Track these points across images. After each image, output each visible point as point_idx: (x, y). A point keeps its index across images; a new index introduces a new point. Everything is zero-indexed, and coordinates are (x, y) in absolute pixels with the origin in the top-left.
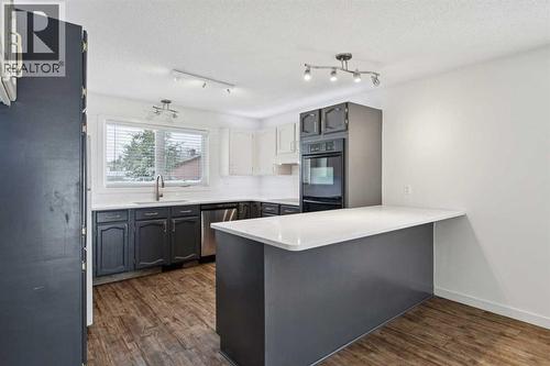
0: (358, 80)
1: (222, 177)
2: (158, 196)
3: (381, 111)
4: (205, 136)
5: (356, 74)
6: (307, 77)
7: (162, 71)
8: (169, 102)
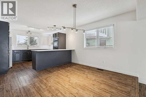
0: (57, 29)
1: (41, 45)
2: (28, 48)
3: (66, 34)
4: (38, 38)
5: (57, 28)
6: (48, 29)
7: (26, 26)
8: (30, 31)
